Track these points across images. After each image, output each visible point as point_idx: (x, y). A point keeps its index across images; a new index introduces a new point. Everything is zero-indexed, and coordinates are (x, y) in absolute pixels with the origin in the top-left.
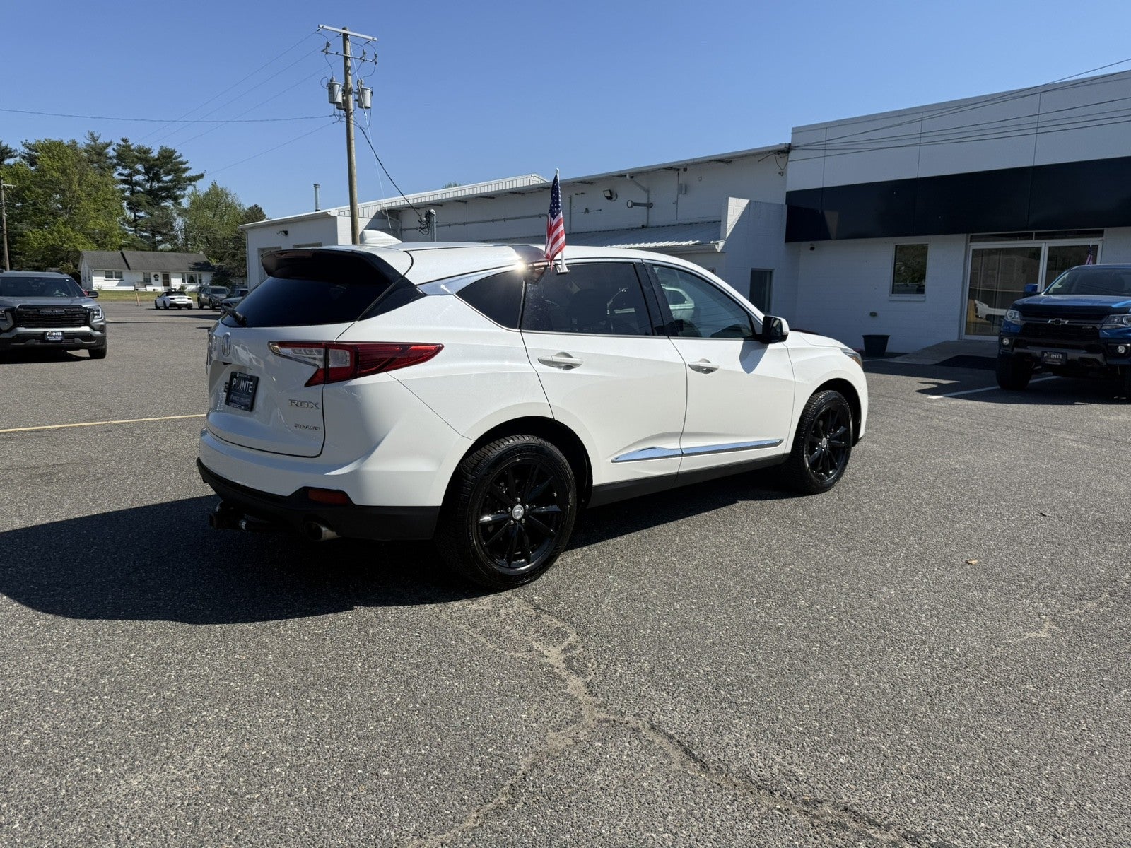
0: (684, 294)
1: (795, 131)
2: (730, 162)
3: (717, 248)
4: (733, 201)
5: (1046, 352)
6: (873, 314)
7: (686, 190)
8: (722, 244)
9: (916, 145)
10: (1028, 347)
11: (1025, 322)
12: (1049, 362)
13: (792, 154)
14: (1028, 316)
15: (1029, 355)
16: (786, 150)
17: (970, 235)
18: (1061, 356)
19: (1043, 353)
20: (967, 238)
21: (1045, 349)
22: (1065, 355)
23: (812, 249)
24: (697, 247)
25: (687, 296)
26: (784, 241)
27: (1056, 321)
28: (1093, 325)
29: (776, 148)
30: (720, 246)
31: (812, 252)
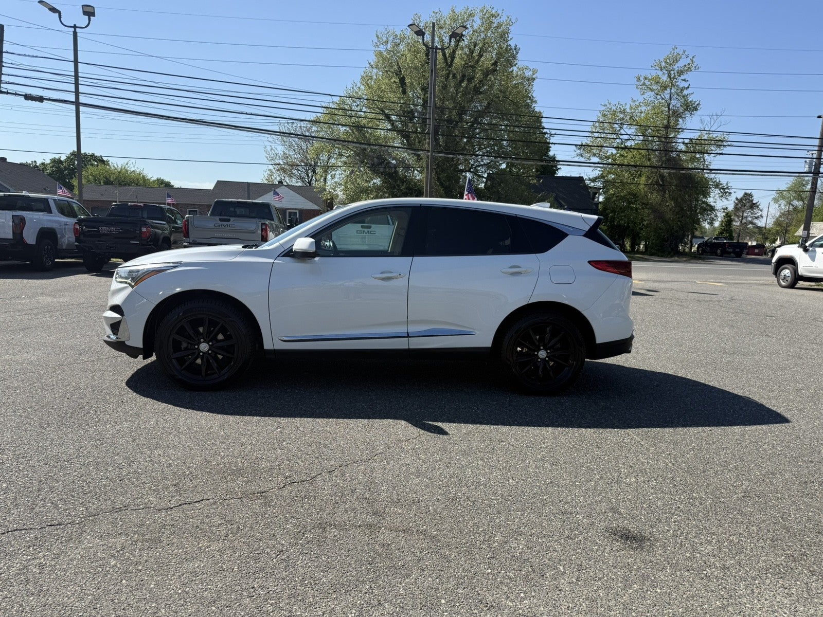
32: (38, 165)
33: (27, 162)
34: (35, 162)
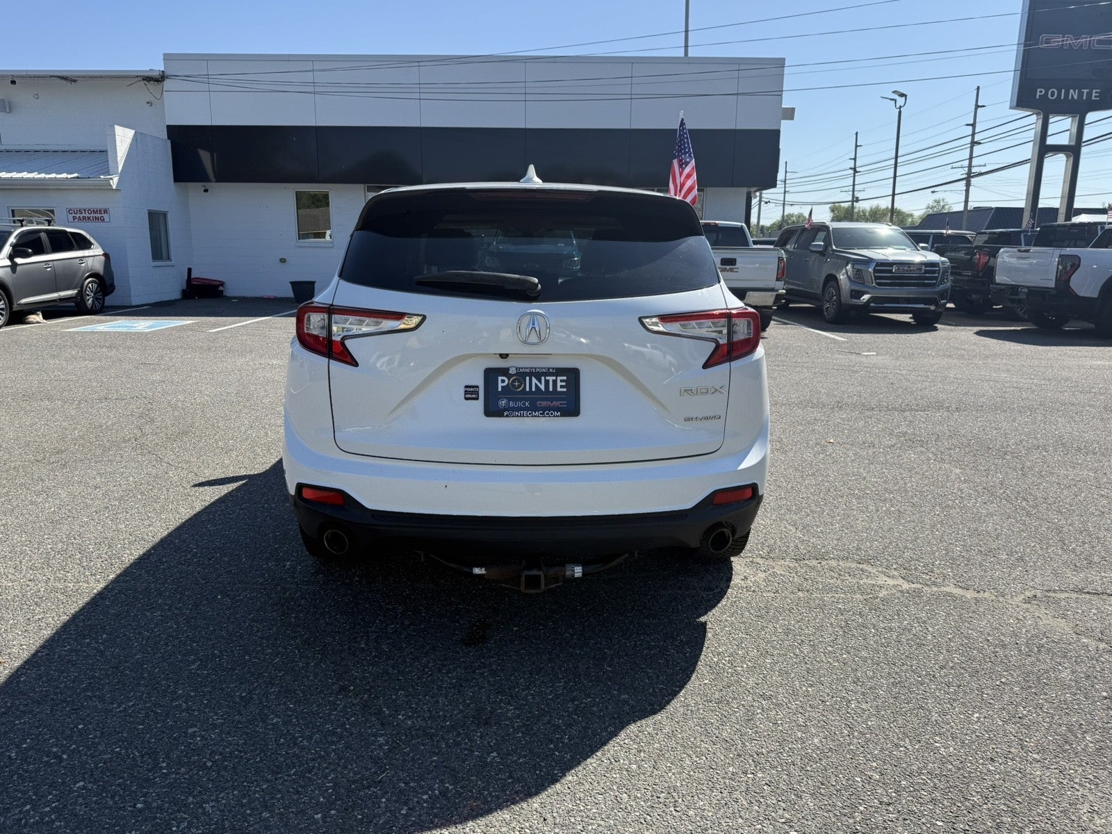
0: (88, 236)
1: (168, 58)
2: (75, 81)
3: (112, 184)
4: (119, 130)
6: (283, 261)
7: (10, 107)
8: (116, 179)
9: (310, 93)
13: (167, 84)
16: (160, 79)
17: (366, 185)
20: (365, 187)
23: (206, 191)
24: (79, 181)
25: (92, 240)
26: (173, 181)
29: (146, 74)
30: (114, 182)
31: (205, 193)
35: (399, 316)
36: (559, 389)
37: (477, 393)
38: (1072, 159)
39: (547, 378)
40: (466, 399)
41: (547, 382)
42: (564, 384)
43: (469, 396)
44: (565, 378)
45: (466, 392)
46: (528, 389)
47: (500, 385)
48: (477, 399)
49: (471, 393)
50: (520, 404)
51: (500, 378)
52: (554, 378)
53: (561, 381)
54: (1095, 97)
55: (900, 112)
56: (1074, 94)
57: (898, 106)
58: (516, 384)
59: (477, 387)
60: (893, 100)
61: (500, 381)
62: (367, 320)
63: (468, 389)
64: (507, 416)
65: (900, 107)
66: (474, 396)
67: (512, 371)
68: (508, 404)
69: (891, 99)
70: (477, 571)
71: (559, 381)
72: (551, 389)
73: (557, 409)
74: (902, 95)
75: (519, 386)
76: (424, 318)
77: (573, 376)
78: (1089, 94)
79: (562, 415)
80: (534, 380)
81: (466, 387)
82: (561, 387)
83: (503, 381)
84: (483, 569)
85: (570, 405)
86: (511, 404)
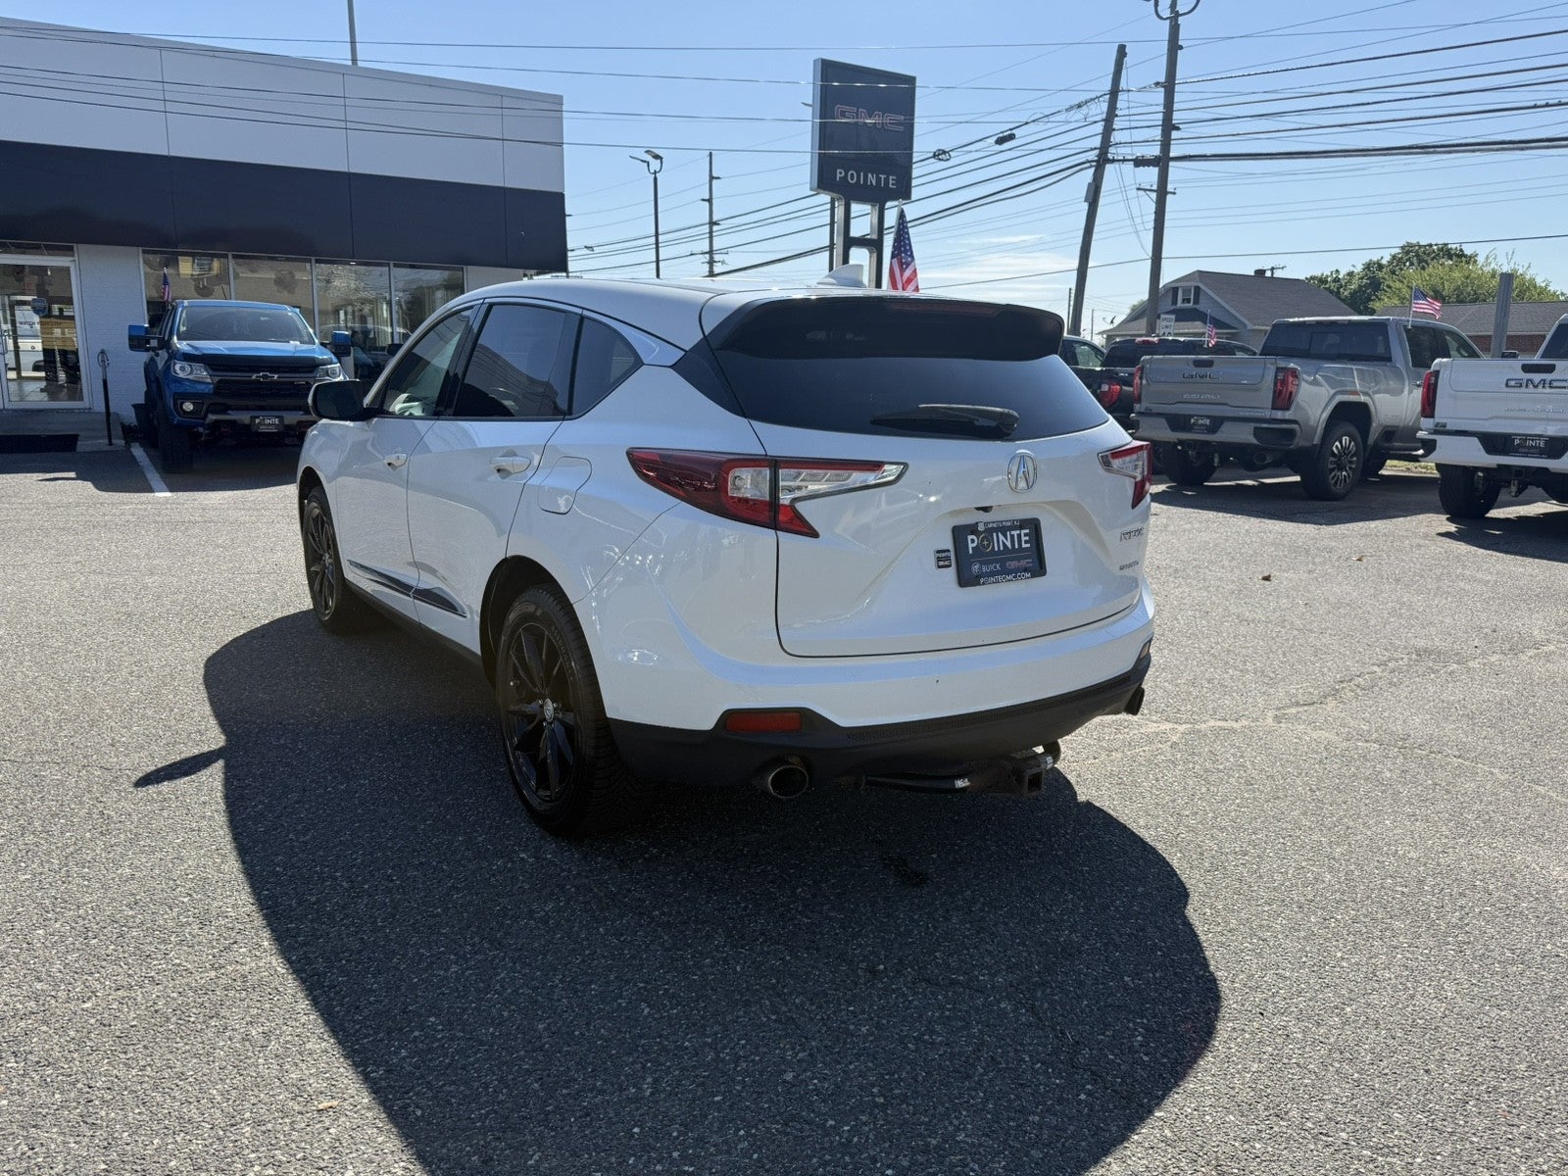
5: (259, 417)
10: (230, 412)
11: (217, 379)
12: (263, 429)
14: (217, 370)
15: (233, 422)
18: (277, 421)
19: (253, 418)
21: (255, 413)
22: (281, 418)
27: (264, 377)
28: (307, 380)
32: (1341, 277)
33: (1322, 275)
34: (1337, 271)
35: (876, 466)
36: (1024, 546)
37: (948, 558)
38: (875, 255)
39: (1013, 532)
40: (939, 567)
41: (1012, 536)
42: (1027, 538)
43: (941, 563)
44: (1027, 531)
45: (939, 559)
46: (996, 549)
47: (971, 546)
48: (949, 566)
49: (942, 559)
50: (991, 567)
51: (970, 537)
52: (1018, 532)
53: (1026, 535)
54: (893, 184)
55: (655, 179)
56: (872, 179)
57: (652, 171)
58: (985, 543)
59: (949, 551)
60: (645, 161)
61: (969, 542)
62: (830, 473)
63: (940, 555)
64: (984, 584)
65: (655, 173)
66: (946, 563)
67: (981, 528)
68: (980, 568)
69: (643, 161)
70: (960, 784)
71: (1022, 535)
72: (1017, 547)
73: (1026, 570)
74: (657, 157)
75: (988, 545)
76: (906, 465)
77: (1034, 526)
78: (887, 181)
79: (1033, 576)
80: (1001, 537)
81: (938, 552)
82: (1026, 542)
83: (972, 542)
84: (966, 780)
85: (1036, 565)
86: (984, 569)
